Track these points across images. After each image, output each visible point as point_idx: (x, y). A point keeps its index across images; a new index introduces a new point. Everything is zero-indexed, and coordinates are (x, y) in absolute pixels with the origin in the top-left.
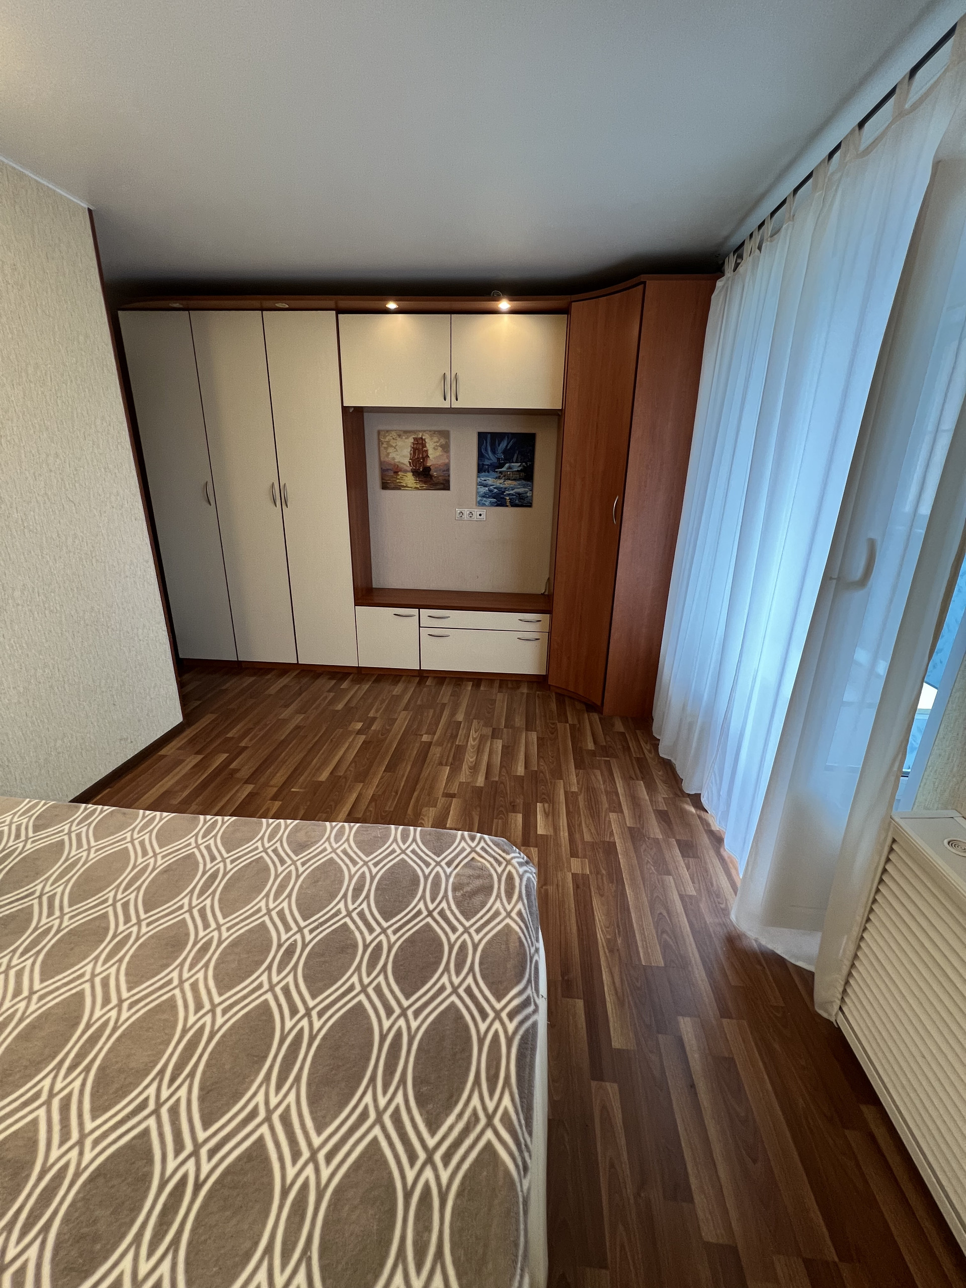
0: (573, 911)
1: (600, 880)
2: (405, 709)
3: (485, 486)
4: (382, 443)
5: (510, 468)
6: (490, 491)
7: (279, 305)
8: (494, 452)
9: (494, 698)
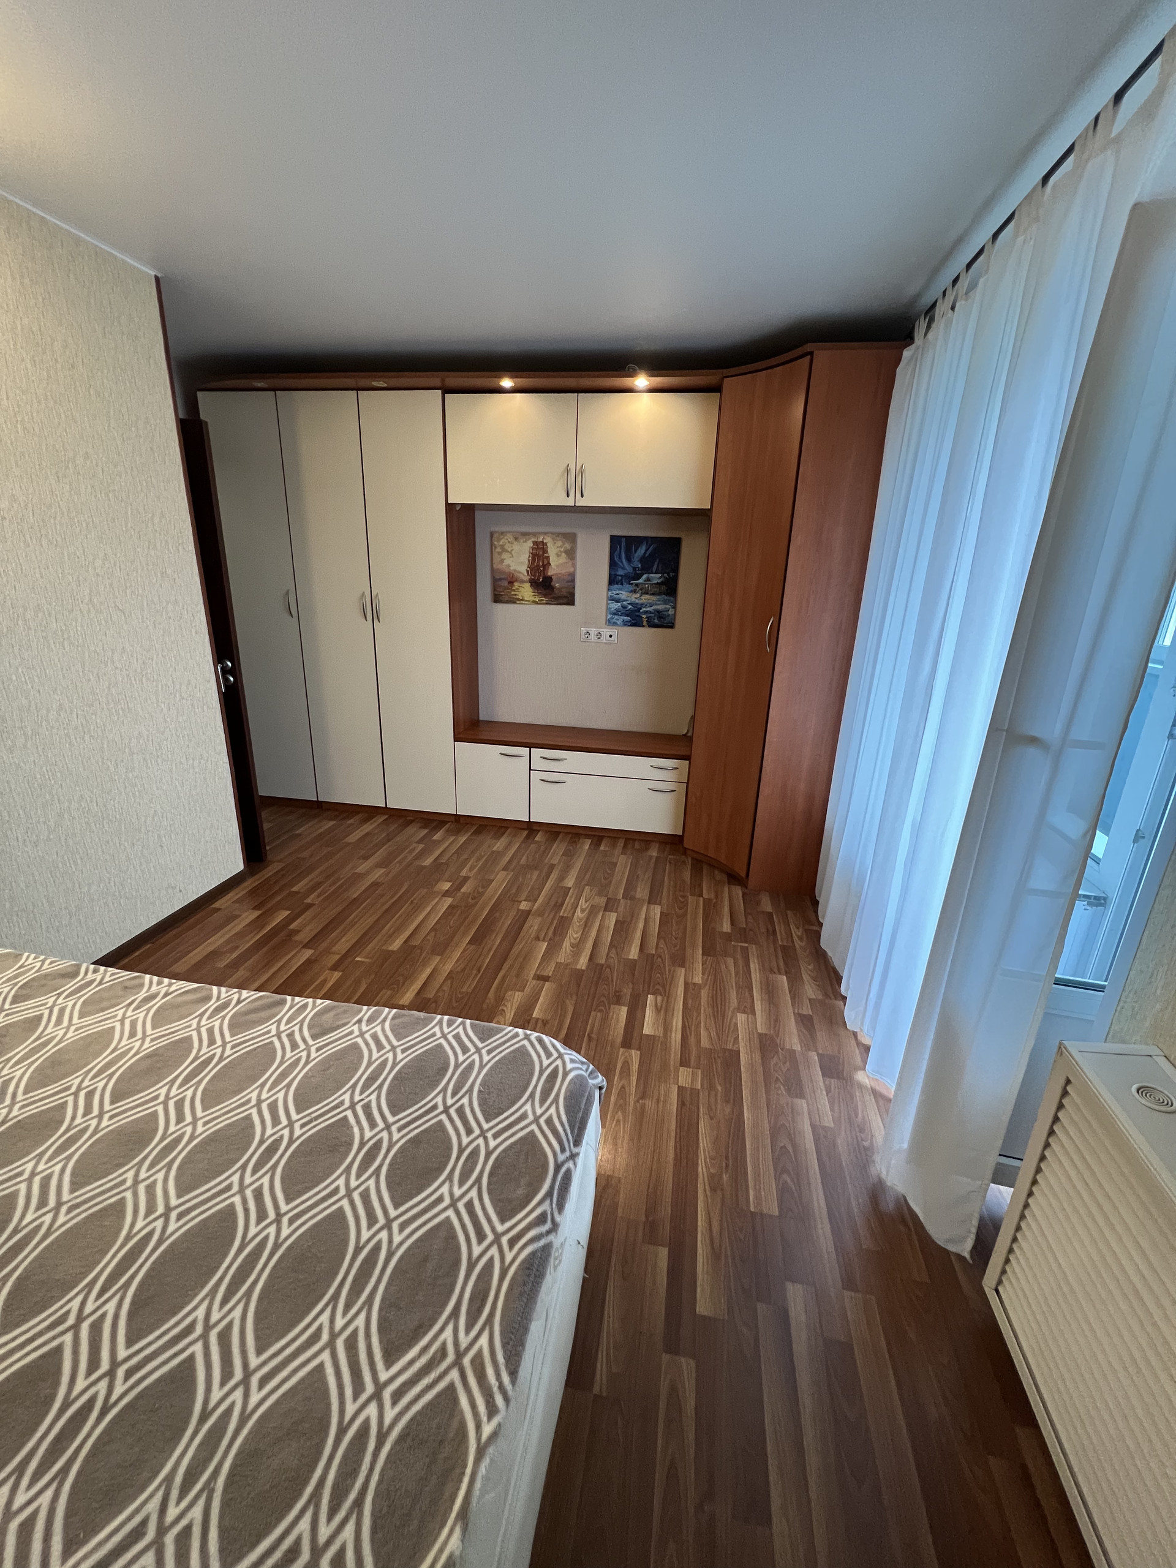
0: (673, 1134)
1: (712, 1100)
2: (505, 869)
3: (617, 601)
4: (496, 548)
5: (648, 579)
6: (624, 607)
7: (375, 384)
8: (629, 560)
9: (614, 860)
